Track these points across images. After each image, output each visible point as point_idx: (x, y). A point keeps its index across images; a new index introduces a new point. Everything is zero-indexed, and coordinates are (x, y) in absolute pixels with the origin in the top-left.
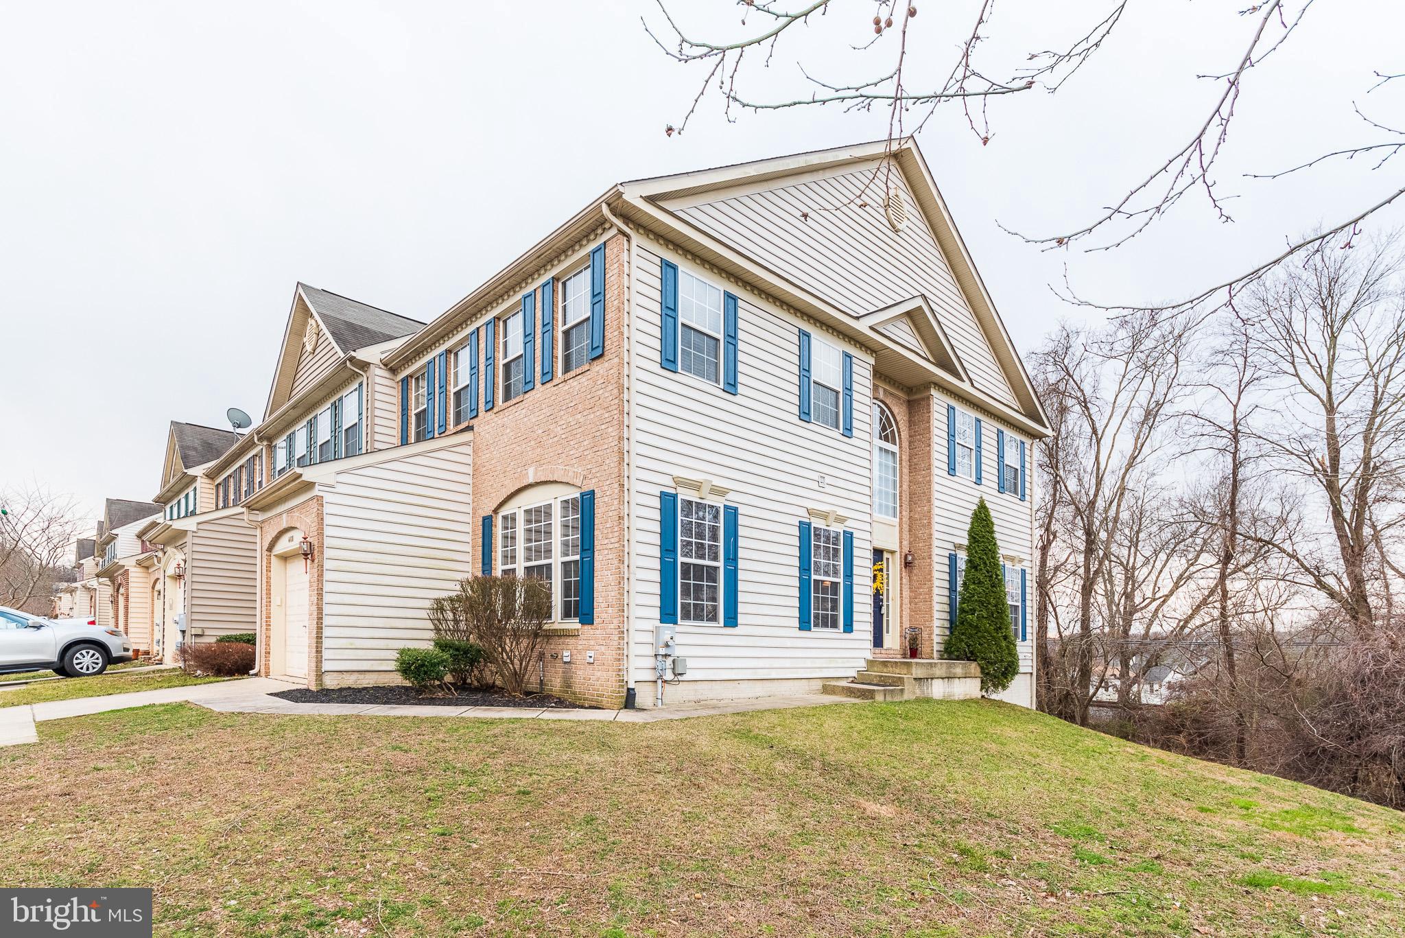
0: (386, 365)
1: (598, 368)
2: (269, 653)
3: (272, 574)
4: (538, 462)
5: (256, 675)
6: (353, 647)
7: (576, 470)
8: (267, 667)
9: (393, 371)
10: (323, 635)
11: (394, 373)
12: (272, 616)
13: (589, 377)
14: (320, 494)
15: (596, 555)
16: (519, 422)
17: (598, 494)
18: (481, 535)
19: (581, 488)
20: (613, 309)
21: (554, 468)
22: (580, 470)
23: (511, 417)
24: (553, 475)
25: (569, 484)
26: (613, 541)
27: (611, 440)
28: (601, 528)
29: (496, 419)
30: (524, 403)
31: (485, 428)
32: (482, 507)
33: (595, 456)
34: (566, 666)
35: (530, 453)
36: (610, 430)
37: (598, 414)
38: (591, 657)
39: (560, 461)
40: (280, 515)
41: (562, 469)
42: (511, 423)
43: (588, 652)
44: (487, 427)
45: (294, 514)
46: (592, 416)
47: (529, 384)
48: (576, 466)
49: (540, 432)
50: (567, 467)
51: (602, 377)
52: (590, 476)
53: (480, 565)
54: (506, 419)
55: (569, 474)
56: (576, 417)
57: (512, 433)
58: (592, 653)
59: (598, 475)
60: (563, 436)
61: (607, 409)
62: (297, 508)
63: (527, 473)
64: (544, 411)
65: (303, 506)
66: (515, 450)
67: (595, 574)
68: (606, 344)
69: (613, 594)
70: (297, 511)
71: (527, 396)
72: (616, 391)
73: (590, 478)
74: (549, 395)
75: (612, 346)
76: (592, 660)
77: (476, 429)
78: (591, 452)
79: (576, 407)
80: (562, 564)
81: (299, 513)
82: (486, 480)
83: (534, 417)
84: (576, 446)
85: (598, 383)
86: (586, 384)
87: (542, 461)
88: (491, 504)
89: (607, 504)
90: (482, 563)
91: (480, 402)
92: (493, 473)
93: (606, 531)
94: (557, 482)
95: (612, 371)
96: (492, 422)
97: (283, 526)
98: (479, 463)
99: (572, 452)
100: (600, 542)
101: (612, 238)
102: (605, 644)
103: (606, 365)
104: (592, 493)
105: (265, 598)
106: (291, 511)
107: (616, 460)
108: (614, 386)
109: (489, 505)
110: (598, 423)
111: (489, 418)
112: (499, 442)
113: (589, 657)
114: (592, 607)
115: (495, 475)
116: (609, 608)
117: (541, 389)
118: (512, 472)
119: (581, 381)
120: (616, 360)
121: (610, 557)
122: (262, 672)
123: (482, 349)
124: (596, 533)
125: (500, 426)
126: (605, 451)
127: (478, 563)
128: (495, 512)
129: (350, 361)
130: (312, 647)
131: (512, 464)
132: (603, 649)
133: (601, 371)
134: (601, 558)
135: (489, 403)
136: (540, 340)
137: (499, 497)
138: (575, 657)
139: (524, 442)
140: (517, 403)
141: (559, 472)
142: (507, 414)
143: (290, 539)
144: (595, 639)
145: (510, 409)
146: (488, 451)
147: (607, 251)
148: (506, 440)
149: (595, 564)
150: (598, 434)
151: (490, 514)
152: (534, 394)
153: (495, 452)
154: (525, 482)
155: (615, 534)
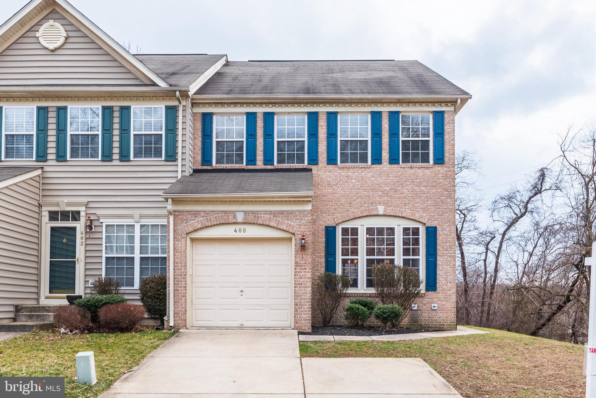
0: (193, 100)
2: (186, 310)
3: (188, 252)
5: (174, 327)
8: (185, 321)
12: (187, 282)
13: (432, 171)
14: (311, 209)
15: (438, 258)
16: (365, 178)
17: (439, 229)
18: (324, 237)
19: (425, 224)
20: (451, 145)
21: (403, 211)
22: (424, 215)
23: (356, 174)
24: (402, 214)
25: (415, 220)
26: (451, 252)
27: (449, 205)
28: (442, 245)
29: (339, 171)
30: (370, 169)
31: (325, 173)
32: (323, 220)
33: (437, 210)
34: (413, 312)
35: (377, 198)
36: (449, 200)
37: (439, 190)
38: (435, 307)
39: (407, 207)
40: (226, 212)
41: (410, 212)
42: (357, 177)
43: (432, 304)
44: (328, 174)
45: (259, 215)
46: (434, 191)
47: (377, 160)
48: (421, 212)
49: (387, 188)
50: (414, 212)
51: (442, 174)
52: (433, 219)
53: (323, 254)
54: (351, 174)
55: (416, 215)
56: (421, 188)
57: (358, 183)
58: (436, 305)
59: (439, 220)
60: (410, 195)
61: (446, 190)
62: (266, 212)
63: (376, 208)
64: (391, 178)
65: (282, 212)
66: (361, 193)
67: (438, 267)
68: (445, 159)
69: (451, 277)
70: (266, 214)
71: (374, 166)
72: (453, 183)
73: (432, 220)
74: (395, 171)
75: (450, 162)
76: (436, 308)
77: (315, 171)
78: (433, 207)
79: (420, 183)
80: (404, 259)
81: (271, 216)
82: (328, 205)
83: (381, 179)
84: (421, 202)
85: (439, 176)
86: (429, 173)
87: (389, 205)
88: (335, 220)
89: (446, 235)
90: (326, 253)
91: (320, 157)
92: (337, 202)
93: (446, 247)
94: (404, 217)
95: (450, 173)
96: (334, 171)
97: (235, 221)
98: (319, 193)
99: (417, 205)
100: (441, 252)
101: (450, 111)
102: (445, 300)
103: (446, 169)
104: (435, 228)
105: (183, 269)
106: (253, 212)
107: (453, 215)
108: (452, 180)
109: (333, 220)
110: (439, 195)
111: (331, 169)
112: (343, 185)
113: (433, 307)
114: (435, 283)
115: (339, 203)
116: (449, 283)
117: (388, 166)
118: (358, 205)
119: (425, 171)
120: (452, 169)
121: (449, 259)
122: (179, 326)
123: (322, 126)
124: (438, 247)
125: (344, 176)
126: (445, 210)
127: (320, 253)
128: (337, 224)
129: (180, 91)
130: (302, 305)
131: (358, 200)
132: (444, 303)
133: (442, 171)
134: (442, 259)
135: (331, 160)
136: (387, 140)
137: (345, 217)
138: (421, 307)
139: (370, 191)
140: (364, 168)
141: (407, 213)
142: (352, 171)
143: (237, 230)
144: (438, 298)
145: (356, 169)
146: (331, 188)
147: (445, 115)
148: (351, 186)
149: (438, 262)
150: (439, 200)
151: (334, 225)
152: (381, 167)
153: (339, 190)
154: (374, 213)
155: (453, 249)
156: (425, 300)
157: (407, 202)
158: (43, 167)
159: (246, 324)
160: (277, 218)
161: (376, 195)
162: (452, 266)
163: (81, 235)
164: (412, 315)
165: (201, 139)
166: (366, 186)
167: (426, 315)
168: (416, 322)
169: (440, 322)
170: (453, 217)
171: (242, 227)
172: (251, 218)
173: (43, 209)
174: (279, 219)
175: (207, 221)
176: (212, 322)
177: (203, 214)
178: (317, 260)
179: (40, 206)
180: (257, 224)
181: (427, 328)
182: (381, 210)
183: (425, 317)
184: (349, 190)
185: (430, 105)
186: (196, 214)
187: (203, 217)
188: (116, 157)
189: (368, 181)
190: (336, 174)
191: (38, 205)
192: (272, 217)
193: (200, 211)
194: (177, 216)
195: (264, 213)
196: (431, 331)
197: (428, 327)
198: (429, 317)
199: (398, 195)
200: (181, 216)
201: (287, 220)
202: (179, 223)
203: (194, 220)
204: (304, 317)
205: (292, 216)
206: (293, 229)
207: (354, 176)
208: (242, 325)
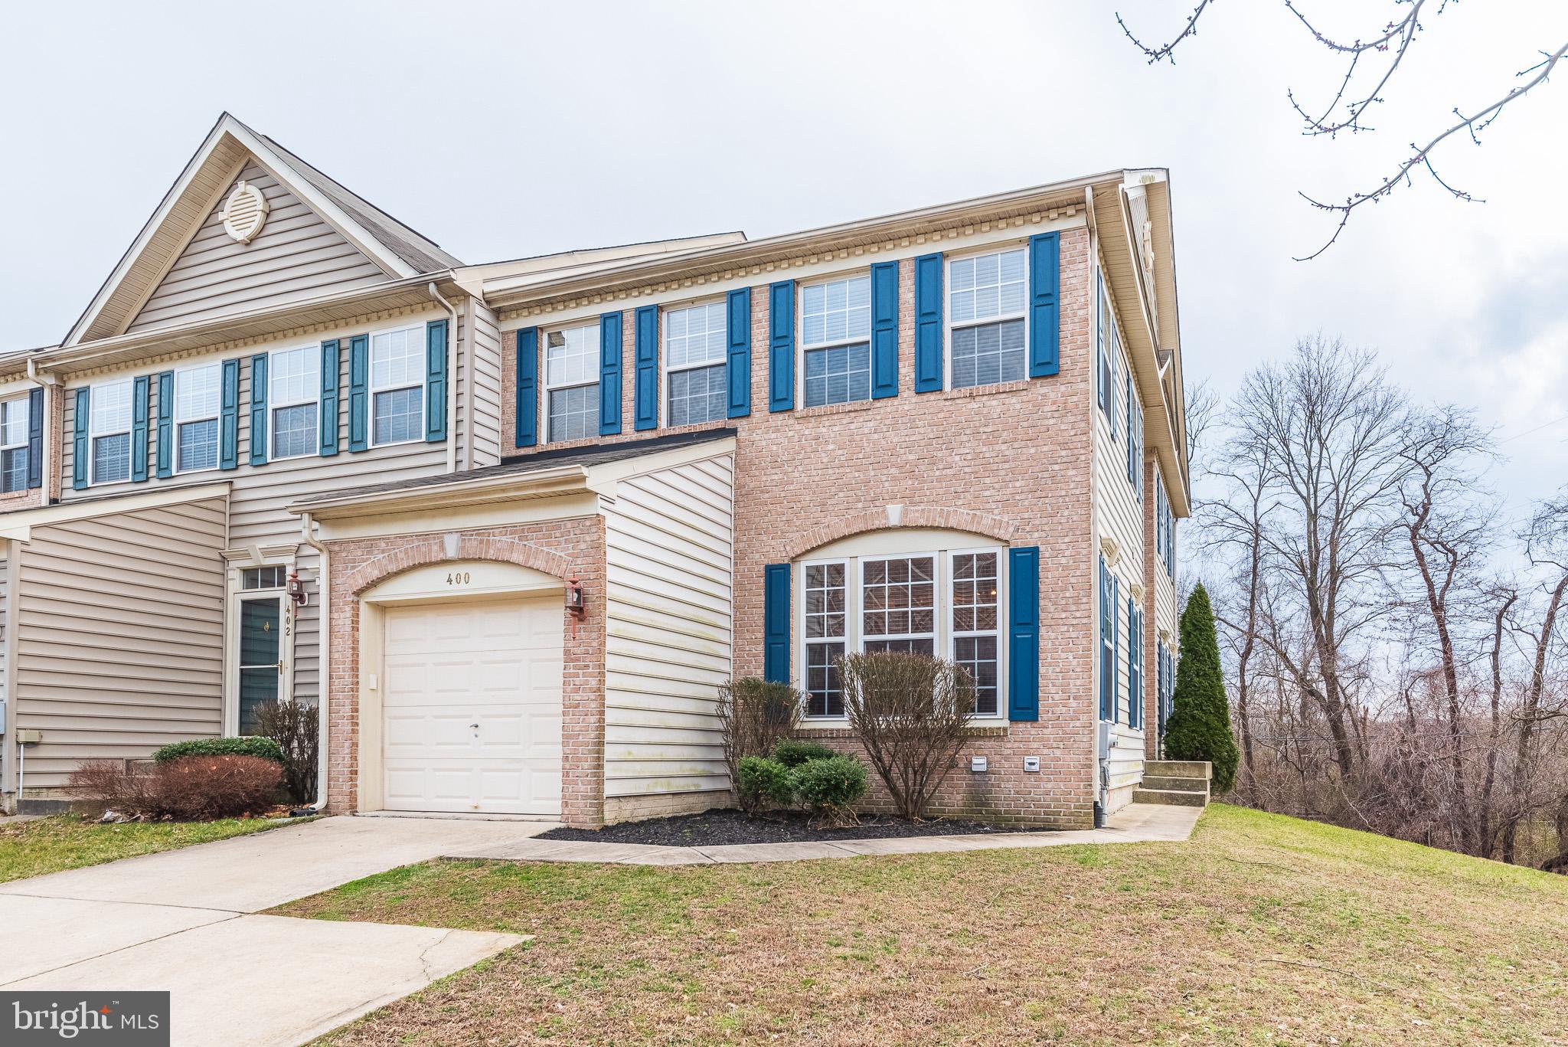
0: (488, 302)
1: (1043, 390)
2: (356, 772)
3: (362, 635)
4: (909, 499)
5: (327, 811)
6: (630, 758)
7: (998, 518)
8: (353, 796)
9: (498, 313)
10: (606, 740)
11: (498, 318)
12: (360, 707)
13: (1025, 399)
14: (602, 512)
15: (1042, 631)
16: (857, 438)
17: (1045, 552)
18: (762, 592)
19: (1007, 541)
20: (1077, 321)
21: (948, 511)
22: (1006, 518)
23: (837, 428)
24: (947, 519)
25: (981, 535)
26: (1078, 614)
27: (1072, 485)
28: (1053, 596)
29: (797, 427)
30: (870, 413)
31: (766, 436)
32: (761, 550)
33: (1040, 503)
34: (977, 777)
35: (887, 484)
36: (1071, 472)
37: (1046, 448)
38: (1034, 764)
39: (960, 502)
40: (425, 536)
41: (968, 514)
42: (838, 438)
43: (1026, 757)
44: (773, 436)
45: (491, 538)
46: (1032, 451)
47: (886, 388)
48: (996, 511)
49: (911, 457)
50: (978, 513)
51: (1054, 403)
52: (1028, 528)
53: (760, 635)
54: (824, 430)
55: (984, 521)
56: (997, 447)
57: (840, 452)
58: (1036, 759)
59: (1046, 528)
60: (967, 470)
61: (1064, 445)
62: (506, 529)
63: (884, 511)
64: (922, 430)
65: (536, 527)
66: (849, 475)
67: (1042, 656)
68: (1062, 361)
69: (1078, 682)
70: (504, 533)
71: (878, 404)
72: (1083, 425)
73: (1028, 530)
74: (932, 410)
75: (1074, 367)
76: (1036, 768)
77: (743, 434)
78: (1030, 496)
79: (996, 434)
80: (956, 639)
81: (514, 538)
82: (773, 512)
83: (897, 435)
84: (997, 486)
85: (1046, 409)
86: (1018, 406)
87: (917, 499)
88: (788, 548)
89: (1065, 568)
90: (765, 632)
91: (754, 396)
92: (792, 504)
93: (1063, 602)
94: (952, 529)
95: (1075, 399)
96: (787, 429)
97: (441, 556)
98: (752, 485)
99: (987, 493)
100: (1050, 615)
101: (1075, 229)
102: (1062, 747)
103: (1063, 388)
104: (1035, 551)
105: (346, 677)
106: (478, 531)
107: (1083, 512)
108: (1079, 417)
109: (782, 549)
110: (1045, 461)
111: (779, 423)
112: (806, 461)
113: (1030, 764)
114: (1035, 699)
115: (797, 506)
116: (1071, 700)
117: (914, 400)
118: (842, 507)
119: (1007, 401)
120: (1082, 385)
121: (1074, 635)
122: (338, 807)
123: (760, 321)
124: (1042, 603)
125: (809, 437)
126: (1061, 500)
127: (753, 632)
128: (794, 559)
129: (437, 283)
130: (579, 760)
131: (841, 494)
132: (1058, 753)
133: (1052, 396)
134: (1053, 635)
135: (781, 402)
136: (912, 332)
137: (809, 540)
138: (997, 765)
139: (871, 467)
140: (855, 411)
141: (960, 517)
142: (827, 423)
143: (453, 577)
144: (1042, 740)
145: (836, 417)
146: (777, 471)
147: (1062, 242)
148: (825, 460)
149: (1041, 644)
150: (1046, 475)
151: (786, 562)
152: (896, 403)
153: (796, 474)
154: (877, 524)
155: (1083, 607)
156: (1008, 747)
157: (960, 490)
158: (232, 482)
159: (487, 806)
160: (526, 543)
161: (884, 478)
162: (1081, 652)
163: (287, 615)
164: (973, 786)
165: (515, 389)
166: (861, 456)
167: (1010, 785)
168: (983, 804)
169: (1049, 806)
170: (1084, 518)
171: (462, 569)
172: (473, 548)
173: (233, 564)
174: (531, 544)
175: (390, 561)
176: (414, 800)
177: (383, 545)
178: (747, 649)
179: (224, 560)
180: (485, 559)
181: (1013, 822)
182: (894, 514)
183: (1007, 793)
184: (820, 472)
185: (1019, 221)
186: (370, 544)
187: (383, 551)
188: (344, 445)
189: (865, 445)
190: (791, 434)
191: (219, 558)
192: (517, 541)
193: (377, 540)
194: (337, 553)
195: (501, 532)
196: (1025, 831)
197: (1017, 820)
198: (1017, 793)
199: (938, 473)
200: (344, 554)
201: (548, 544)
202: (340, 569)
203: (367, 559)
204: (582, 790)
205: (558, 535)
206: (559, 566)
207: (832, 435)
208: (476, 807)
